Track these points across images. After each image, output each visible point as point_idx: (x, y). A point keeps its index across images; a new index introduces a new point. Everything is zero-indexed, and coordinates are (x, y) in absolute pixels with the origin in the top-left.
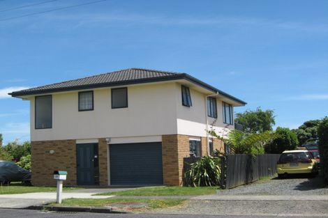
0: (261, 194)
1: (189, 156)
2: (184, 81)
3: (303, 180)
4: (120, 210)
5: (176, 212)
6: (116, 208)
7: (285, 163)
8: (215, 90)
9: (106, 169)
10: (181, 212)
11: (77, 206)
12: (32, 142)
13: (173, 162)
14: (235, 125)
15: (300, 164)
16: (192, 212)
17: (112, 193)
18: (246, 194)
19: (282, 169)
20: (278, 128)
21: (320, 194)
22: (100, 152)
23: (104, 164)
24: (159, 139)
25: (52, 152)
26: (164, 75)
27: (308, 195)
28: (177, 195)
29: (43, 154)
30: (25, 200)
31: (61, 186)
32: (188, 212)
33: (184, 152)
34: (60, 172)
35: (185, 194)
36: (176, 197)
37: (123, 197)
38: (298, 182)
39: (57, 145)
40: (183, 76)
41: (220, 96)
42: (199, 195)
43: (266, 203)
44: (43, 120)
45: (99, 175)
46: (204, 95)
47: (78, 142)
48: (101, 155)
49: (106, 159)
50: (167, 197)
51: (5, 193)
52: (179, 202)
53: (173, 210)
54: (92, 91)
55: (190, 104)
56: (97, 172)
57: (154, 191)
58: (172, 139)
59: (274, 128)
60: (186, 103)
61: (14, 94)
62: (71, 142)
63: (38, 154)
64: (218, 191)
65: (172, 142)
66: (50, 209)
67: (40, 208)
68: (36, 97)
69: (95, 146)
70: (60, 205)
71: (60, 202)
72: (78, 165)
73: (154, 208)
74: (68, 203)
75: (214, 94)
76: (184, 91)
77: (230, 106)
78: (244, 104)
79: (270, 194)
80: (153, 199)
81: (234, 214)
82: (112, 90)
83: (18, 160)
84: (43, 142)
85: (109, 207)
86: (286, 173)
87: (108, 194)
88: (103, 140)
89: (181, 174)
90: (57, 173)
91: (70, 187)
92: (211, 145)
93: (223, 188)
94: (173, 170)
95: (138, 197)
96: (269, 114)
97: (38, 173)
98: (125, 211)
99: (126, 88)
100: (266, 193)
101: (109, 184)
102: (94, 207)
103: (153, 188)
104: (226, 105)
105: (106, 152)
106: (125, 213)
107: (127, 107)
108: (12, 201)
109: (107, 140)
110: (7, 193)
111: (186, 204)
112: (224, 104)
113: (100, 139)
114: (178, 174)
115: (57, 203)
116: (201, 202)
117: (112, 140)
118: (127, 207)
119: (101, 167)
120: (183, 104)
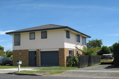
0: (91, 70)
1: (69, 56)
2: (67, 29)
3: (109, 65)
4: (39, 75)
5: (59, 76)
6: (38, 74)
7: (103, 59)
8: (79, 32)
9: (39, 60)
10: (61, 76)
11: (25, 73)
12: (13, 50)
13: (63, 58)
14: (87, 45)
15: (109, 59)
16: (64, 76)
17: (39, 69)
18: (86, 70)
19: (102, 61)
20: (103, 46)
21: (112, 70)
22: (37, 54)
23: (38, 58)
24: (58, 50)
25: (20, 54)
26: (60, 27)
27: (108, 70)
28: (62, 70)
29: (17, 54)
30: (8, 71)
31: (20, 66)
32: (63, 76)
33: (67, 54)
34: (19, 61)
35: (64, 70)
36: (61, 71)
37: (42, 70)
38: (107, 66)
39: (22, 52)
40: (66, 27)
41: (81, 34)
42: (69, 70)
43: (92, 73)
44: (17, 43)
45: (36, 62)
46: (75, 34)
47: (29, 50)
48: (37, 55)
49: (39, 56)
50: (58, 70)
51: (2, 68)
52: (61, 72)
53: (58, 75)
54: (35, 32)
55: (69, 37)
56: (36, 61)
57: (54, 68)
58: (62, 50)
59: (102, 46)
60: (68, 37)
61: (7, 33)
62: (27, 50)
63: (15, 55)
64: (77, 69)
65: (63, 51)
66: (16, 74)
67: (12, 74)
68: (15, 34)
69: (35, 52)
70: (19, 73)
71: (19, 71)
72: (29, 59)
73: (52, 74)
74: (22, 72)
75: (78, 34)
76: (67, 32)
77: (85, 38)
78: (90, 37)
79: (94, 70)
80: (52, 71)
81: (79, 77)
82: (42, 32)
83: (10, 57)
84: (17, 50)
85: (36, 74)
86: (104, 62)
87: (38, 69)
88: (38, 50)
89: (65, 62)
90: (18, 61)
91: (26, 66)
92: (77, 52)
93: (79, 67)
94: (62, 61)
95: (48, 70)
96: (100, 41)
97: (15, 61)
98: (41, 75)
99: (47, 31)
100: (93, 70)
101: (40, 65)
102: (30, 74)
103: (54, 67)
104: (83, 38)
105: (39, 54)
106: (41, 76)
107: (47, 38)
108: (3, 71)
109: (40, 50)
110: (3, 68)
111: (63, 73)
112: (83, 37)
113: (37, 50)
114: (64, 62)
115: (18, 72)
116: (69, 72)
117: (41, 50)
118: (42, 73)
119: (37, 59)
120: (67, 37)
